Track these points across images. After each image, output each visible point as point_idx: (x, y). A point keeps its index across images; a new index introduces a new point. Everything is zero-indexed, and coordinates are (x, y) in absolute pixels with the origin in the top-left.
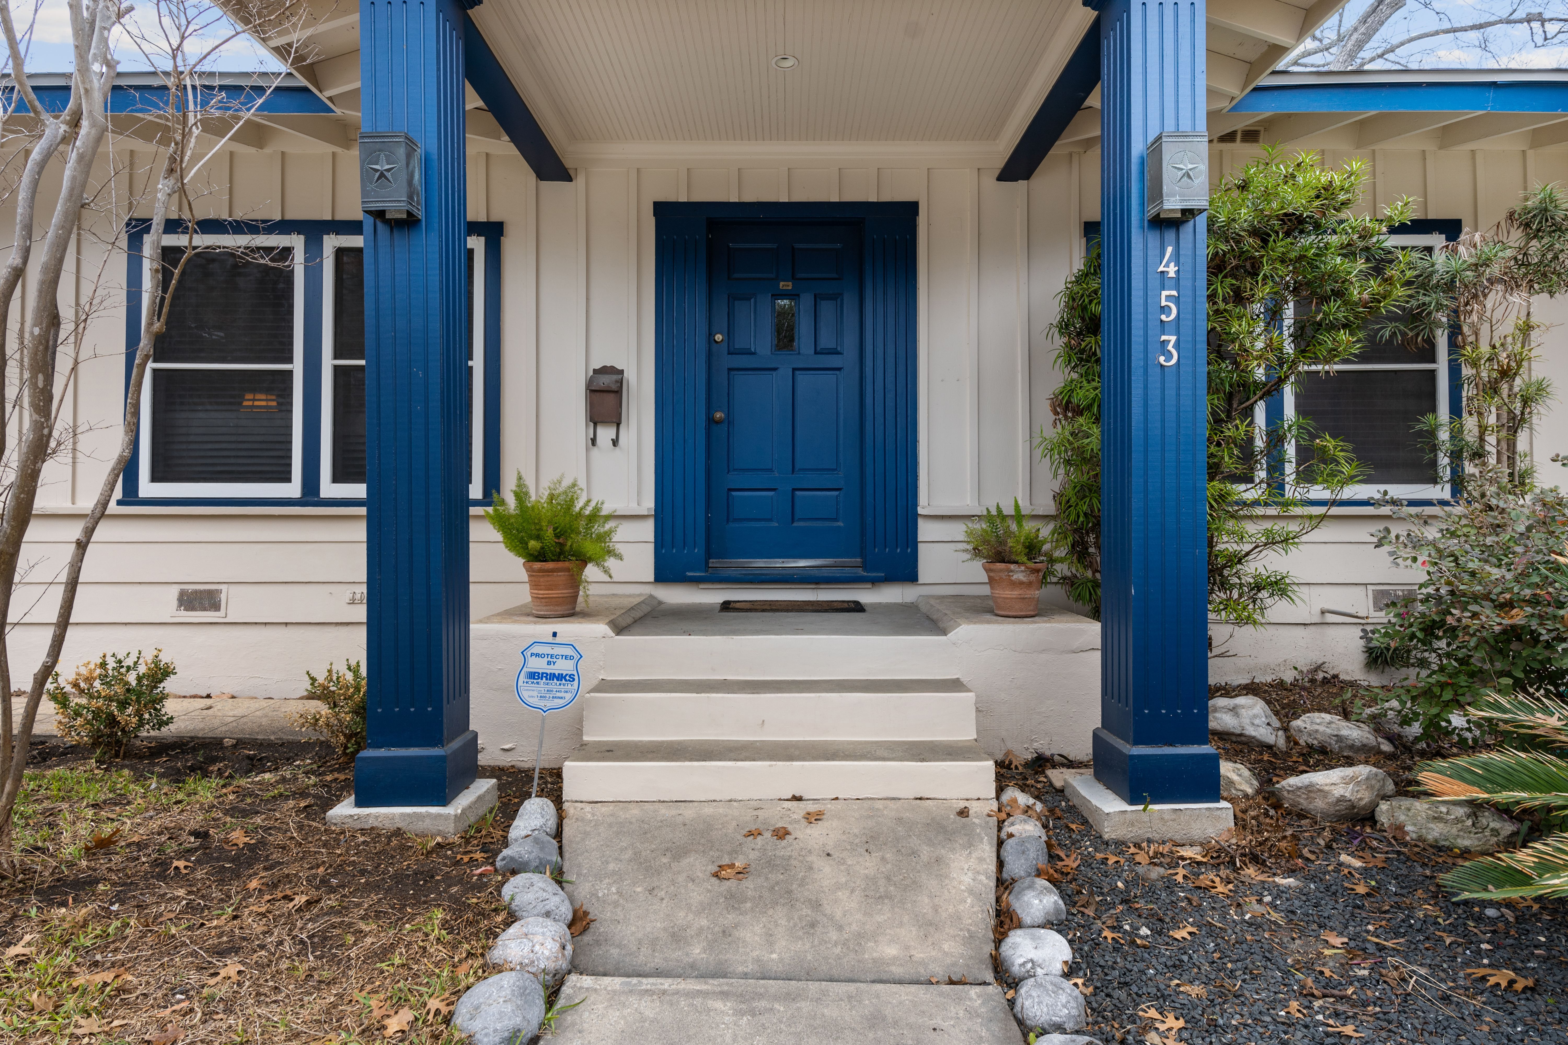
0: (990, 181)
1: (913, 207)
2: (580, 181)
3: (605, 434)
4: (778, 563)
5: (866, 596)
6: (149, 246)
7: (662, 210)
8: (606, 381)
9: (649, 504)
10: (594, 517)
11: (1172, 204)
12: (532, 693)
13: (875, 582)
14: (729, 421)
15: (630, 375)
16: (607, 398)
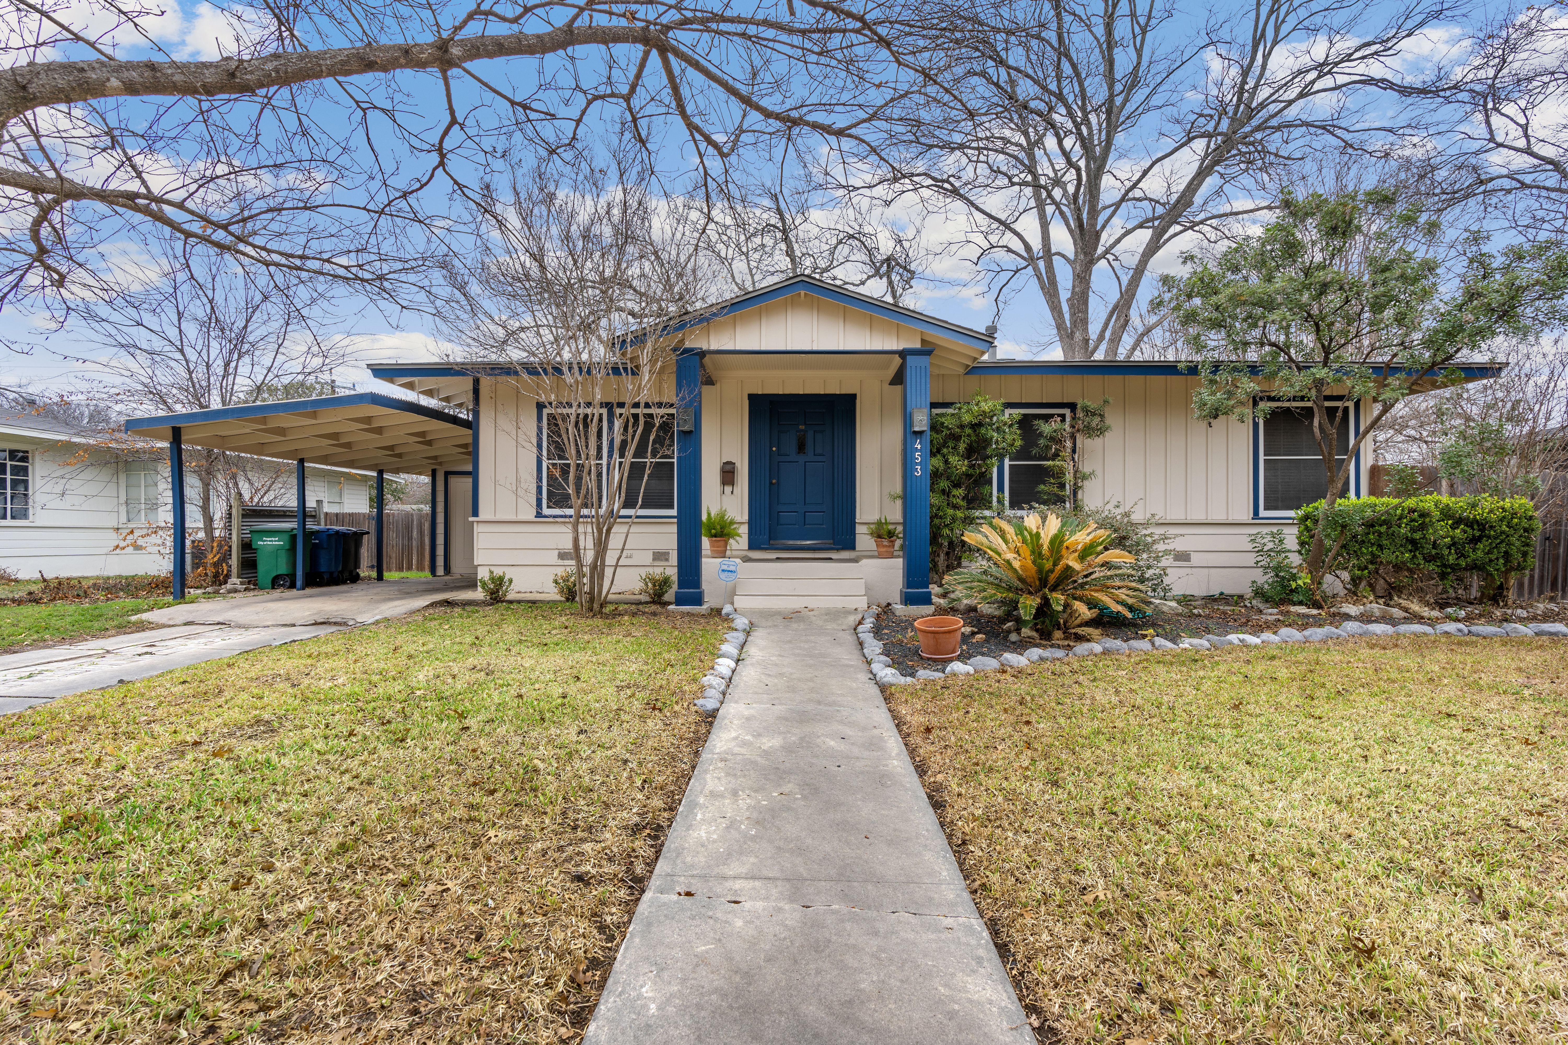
0: (886, 386)
1: (854, 397)
2: (718, 385)
3: (728, 489)
4: (799, 542)
5: (834, 555)
6: (545, 412)
7: (752, 398)
8: (728, 467)
9: (746, 518)
10: (732, 522)
11: (917, 429)
12: (723, 576)
13: (838, 550)
14: (778, 483)
15: (738, 465)
16: (728, 474)
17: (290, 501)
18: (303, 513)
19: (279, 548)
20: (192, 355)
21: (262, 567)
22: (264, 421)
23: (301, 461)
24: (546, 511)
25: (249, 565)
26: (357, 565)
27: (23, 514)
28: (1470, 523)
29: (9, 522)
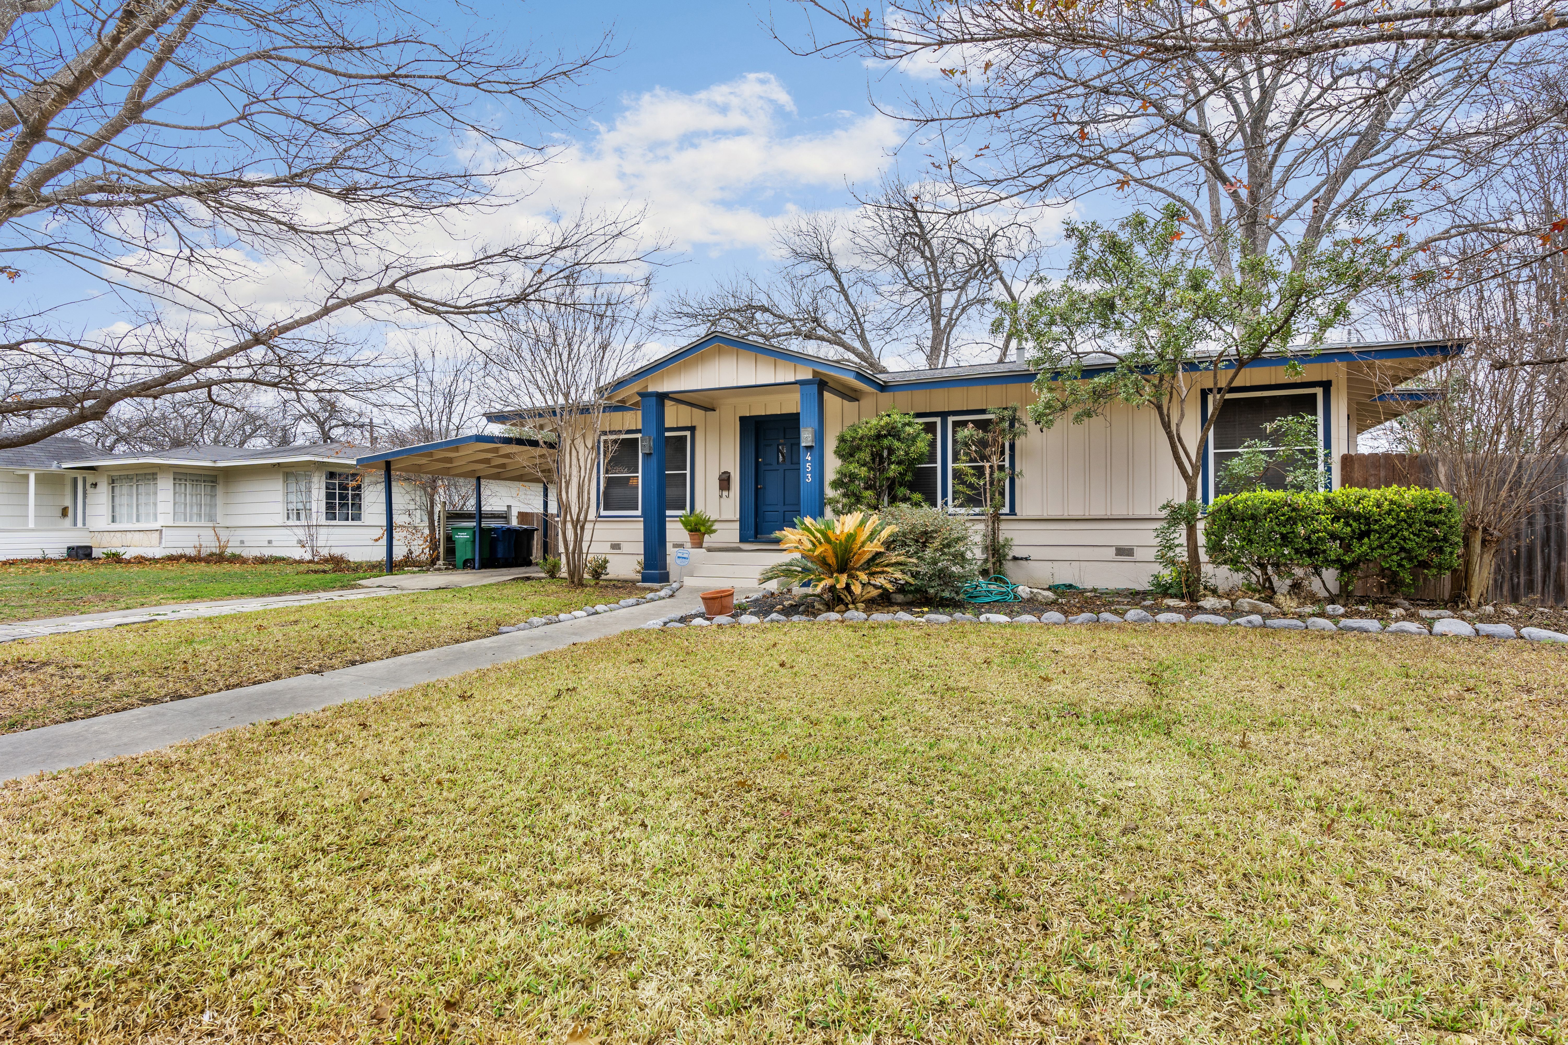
2: (718, 411)
3: (725, 493)
7: (742, 419)
8: (725, 476)
9: (737, 516)
10: (714, 521)
11: (805, 444)
12: (679, 561)
14: (764, 488)
15: (732, 474)
16: (725, 482)
17: (470, 506)
18: (480, 515)
19: (467, 540)
20: (423, 409)
21: (458, 554)
22: (431, 455)
23: (479, 479)
24: (603, 513)
25: (451, 551)
26: (530, 553)
27: (357, 517)
28: (1357, 517)
29: (350, 522)
